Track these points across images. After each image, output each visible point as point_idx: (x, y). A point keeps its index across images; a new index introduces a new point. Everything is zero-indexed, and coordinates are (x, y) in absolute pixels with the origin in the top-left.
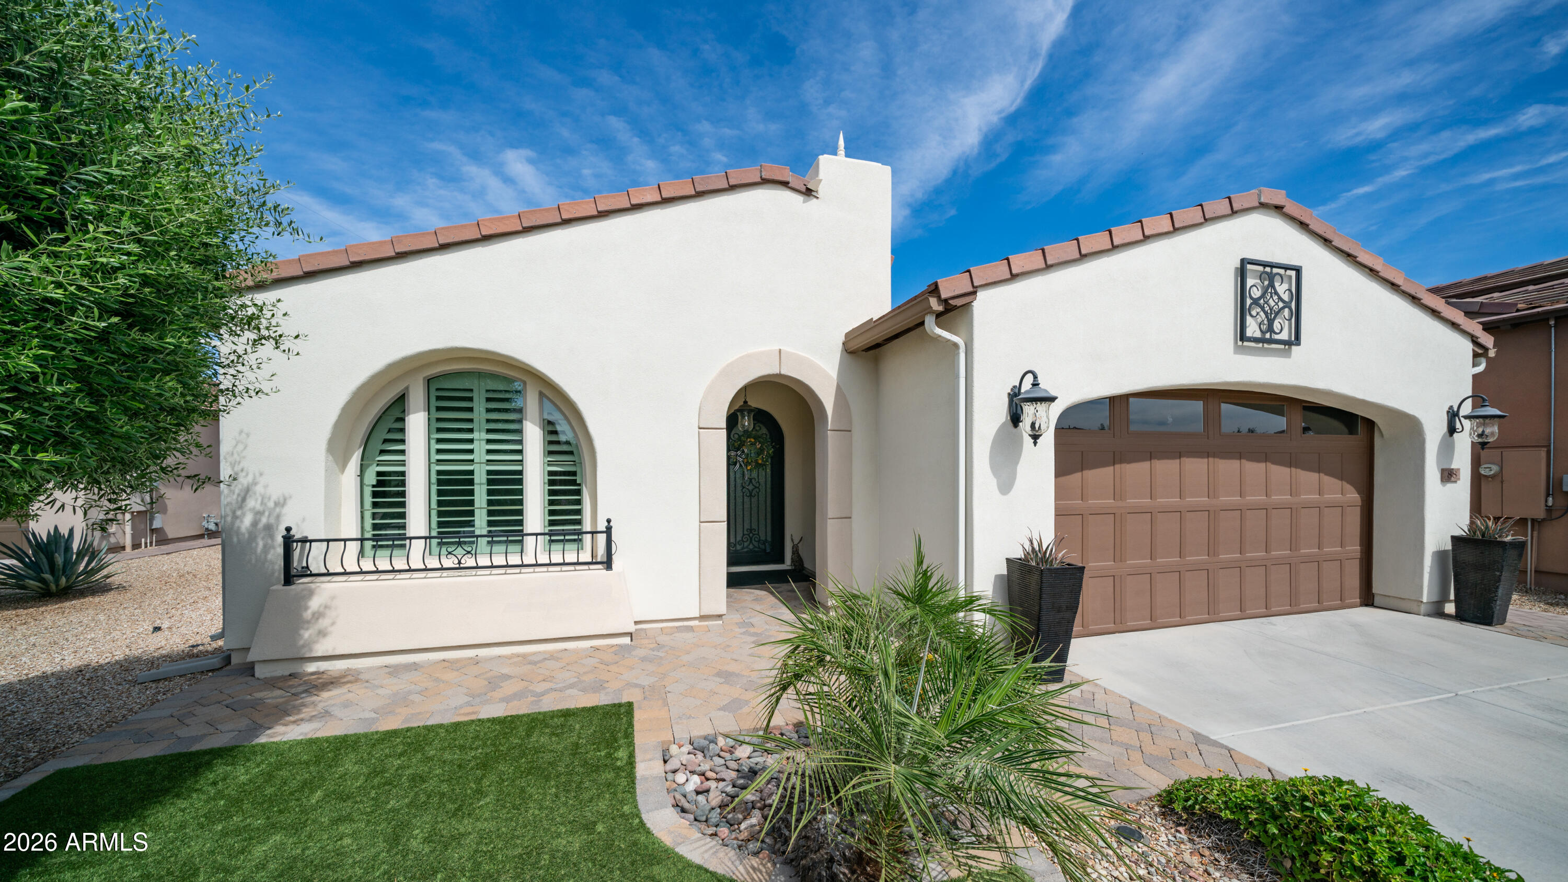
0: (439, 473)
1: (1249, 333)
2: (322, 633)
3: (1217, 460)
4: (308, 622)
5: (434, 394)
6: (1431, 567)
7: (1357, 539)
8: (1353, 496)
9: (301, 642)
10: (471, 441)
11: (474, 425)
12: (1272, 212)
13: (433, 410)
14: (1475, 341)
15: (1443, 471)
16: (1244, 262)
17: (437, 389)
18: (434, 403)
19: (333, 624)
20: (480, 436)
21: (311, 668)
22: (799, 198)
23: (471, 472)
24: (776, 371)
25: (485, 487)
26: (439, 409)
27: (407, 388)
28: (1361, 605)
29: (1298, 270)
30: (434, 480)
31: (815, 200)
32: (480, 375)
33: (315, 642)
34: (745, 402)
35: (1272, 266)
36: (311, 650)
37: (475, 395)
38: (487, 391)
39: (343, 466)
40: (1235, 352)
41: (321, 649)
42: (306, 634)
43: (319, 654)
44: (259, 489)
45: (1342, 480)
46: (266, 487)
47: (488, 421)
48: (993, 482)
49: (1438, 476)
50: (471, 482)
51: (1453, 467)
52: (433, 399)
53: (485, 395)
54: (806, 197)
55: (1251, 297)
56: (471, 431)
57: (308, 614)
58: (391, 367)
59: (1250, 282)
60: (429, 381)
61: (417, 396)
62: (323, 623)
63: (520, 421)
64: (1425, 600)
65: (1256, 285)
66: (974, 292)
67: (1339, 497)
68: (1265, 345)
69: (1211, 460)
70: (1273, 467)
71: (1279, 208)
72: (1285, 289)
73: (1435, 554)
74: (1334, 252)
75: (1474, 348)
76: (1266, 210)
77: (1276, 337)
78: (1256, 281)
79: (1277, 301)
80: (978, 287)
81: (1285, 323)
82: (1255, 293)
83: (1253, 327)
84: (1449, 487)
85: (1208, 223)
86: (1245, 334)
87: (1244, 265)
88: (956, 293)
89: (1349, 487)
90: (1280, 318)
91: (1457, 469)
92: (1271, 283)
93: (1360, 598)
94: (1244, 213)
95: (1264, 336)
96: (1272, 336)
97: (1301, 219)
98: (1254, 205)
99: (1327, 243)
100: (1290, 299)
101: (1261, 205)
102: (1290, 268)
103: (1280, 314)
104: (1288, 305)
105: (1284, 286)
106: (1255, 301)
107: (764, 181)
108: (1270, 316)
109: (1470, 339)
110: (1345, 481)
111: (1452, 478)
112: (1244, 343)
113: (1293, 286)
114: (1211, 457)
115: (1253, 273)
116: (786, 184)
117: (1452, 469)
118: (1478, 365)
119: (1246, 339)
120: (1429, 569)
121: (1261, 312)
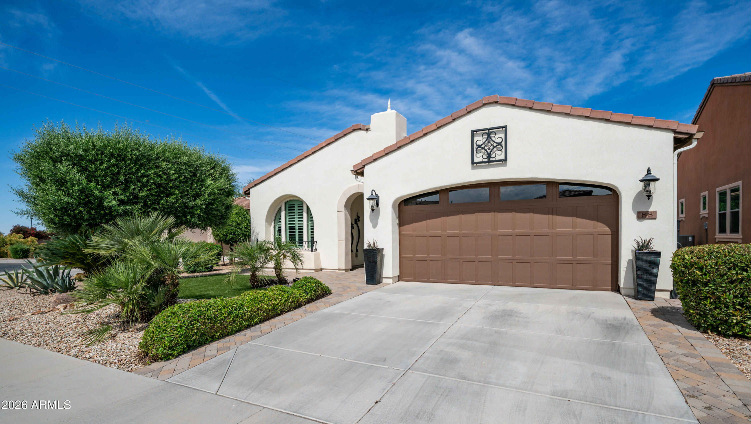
0: (289, 227)
3: (496, 213)
5: (287, 206)
6: (627, 268)
10: (295, 218)
11: (296, 214)
12: (495, 104)
13: (287, 210)
14: (675, 132)
15: (639, 213)
17: (289, 205)
20: (297, 216)
22: (365, 132)
23: (295, 227)
24: (358, 191)
25: (298, 230)
26: (289, 210)
27: (281, 205)
28: (612, 291)
29: (506, 127)
30: (288, 228)
31: (369, 131)
32: (295, 200)
35: (489, 129)
38: (296, 204)
39: (271, 226)
44: (255, 230)
45: (593, 220)
47: (299, 212)
48: (370, 225)
49: (634, 216)
50: (295, 229)
51: (650, 210)
52: (287, 208)
53: (296, 206)
55: (477, 145)
56: (295, 215)
59: (475, 139)
60: (286, 203)
61: (283, 208)
63: (302, 212)
64: (622, 286)
65: (480, 139)
66: (364, 167)
67: (590, 230)
68: (490, 163)
69: (493, 213)
70: (535, 215)
71: (496, 102)
72: (498, 137)
73: (629, 260)
74: (538, 111)
75: (676, 135)
76: (490, 105)
77: (494, 159)
78: (480, 138)
79: (493, 144)
80: (364, 165)
81: (498, 153)
82: (479, 143)
83: (479, 158)
84: (646, 223)
85: (456, 120)
86: (475, 161)
87: (474, 133)
88: (358, 168)
89: (600, 224)
90: (495, 151)
91: (654, 212)
92: (489, 138)
93: (612, 286)
94: (476, 110)
95: (487, 160)
96: (491, 159)
97: (509, 103)
98: (480, 105)
99: (531, 108)
100: (501, 141)
101: (485, 105)
102: (502, 127)
103: (495, 149)
104: (499, 144)
105: (497, 136)
106: (480, 146)
107: (354, 130)
108: (488, 151)
109: (670, 131)
110: (595, 221)
111: (647, 217)
112: (476, 165)
113: (503, 136)
114: (493, 212)
115: (479, 135)
116: (360, 129)
117: (648, 212)
118: (691, 144)
119: (475, 163)
120: (625, 269)
121: (483, 151)
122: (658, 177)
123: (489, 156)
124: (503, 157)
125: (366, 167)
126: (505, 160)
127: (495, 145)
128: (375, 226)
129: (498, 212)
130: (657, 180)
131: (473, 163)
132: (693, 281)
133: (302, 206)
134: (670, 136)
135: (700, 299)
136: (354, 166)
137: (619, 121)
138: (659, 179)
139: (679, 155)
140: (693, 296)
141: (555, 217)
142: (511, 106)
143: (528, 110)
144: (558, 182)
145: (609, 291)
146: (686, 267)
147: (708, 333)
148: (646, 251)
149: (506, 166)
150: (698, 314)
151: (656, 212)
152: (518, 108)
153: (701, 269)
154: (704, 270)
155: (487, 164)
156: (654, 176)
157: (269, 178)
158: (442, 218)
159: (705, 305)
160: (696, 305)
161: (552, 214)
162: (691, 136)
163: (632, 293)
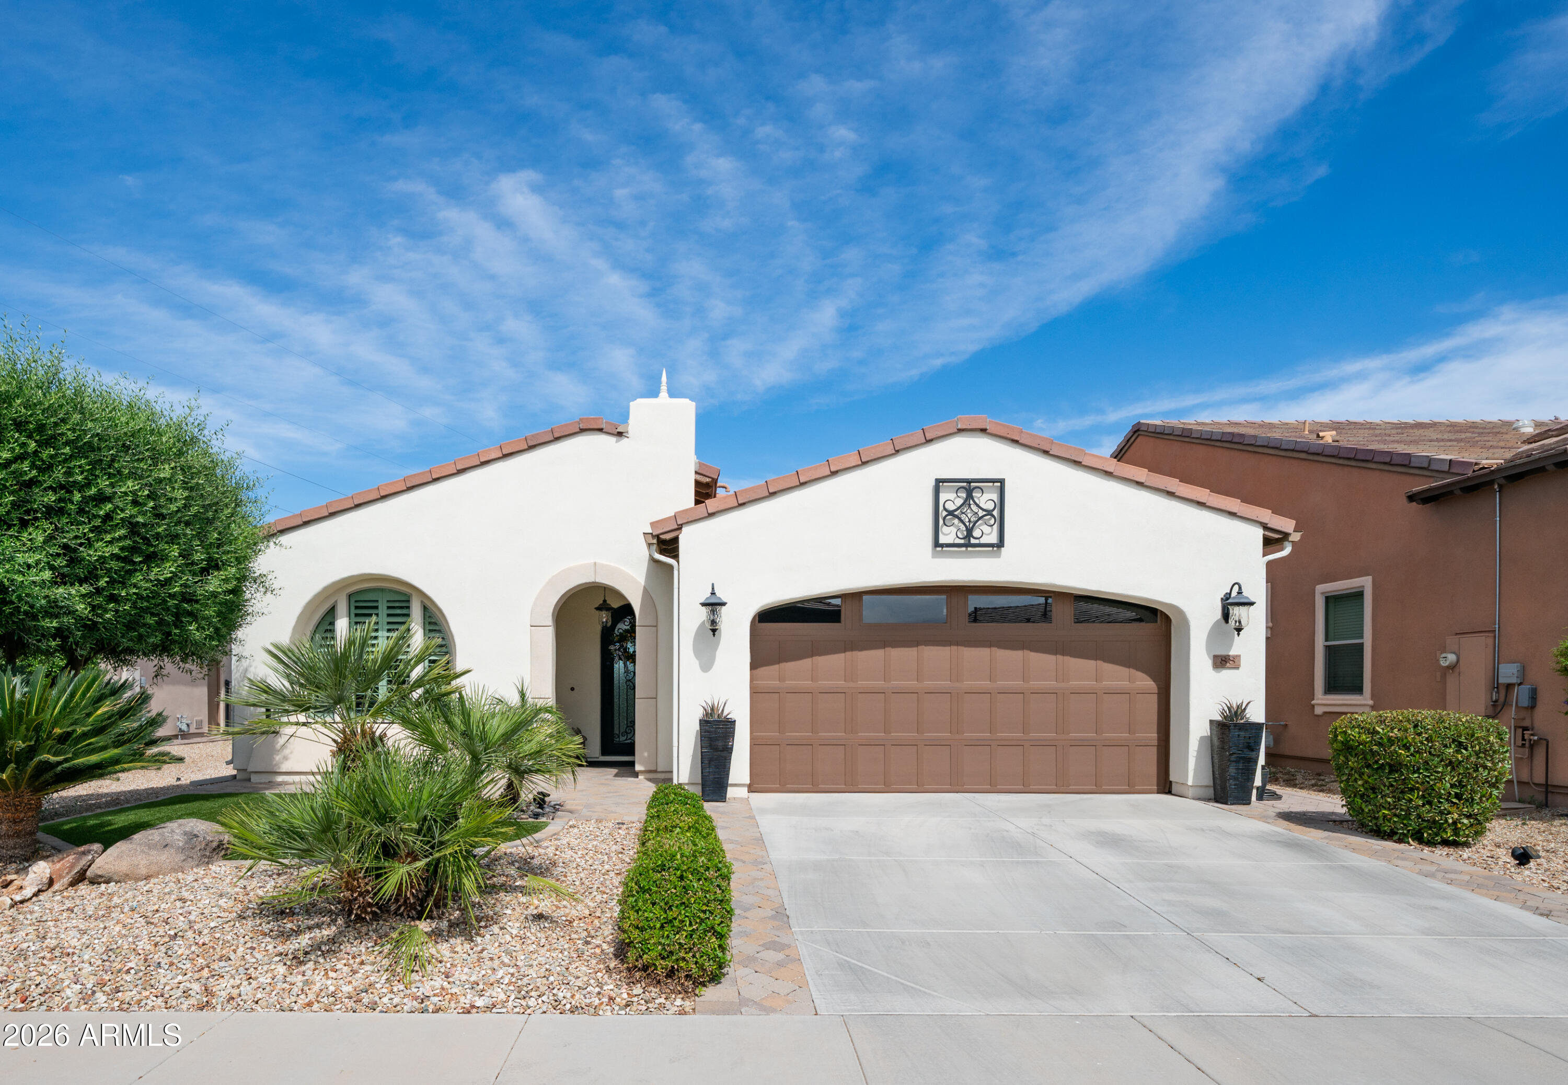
1: (943, 540)
2: (286, 758)
3: (961, 648)
4: (279, 751)
5: (353, 604)
6: (1199, 751)
7: (1154, 727)
8: (1146, 683)
9: (274, 763)
12: (980, 434)
13: (353, 615)
14: (1265, 527)
15: (1215, 657)
16: (939, 482)
17: (356, 601)
18: (353, 611)
19: (291, 753)
21: (280, 779)
22: (613, 439)
24: (593, 580)
26: (356, 615)
27: (336, 602)
28: (1158, 793)
29: (1002, 482)
31: (626, 439)
32: (382, 590)
33: (282, 763)
34: (605, 601)
35: (969, 482)
36: (279, 768)
37: (380, 604)
38: (388, 601)
40: (933, 557)
41: (285, 767)
42: (277, 758)
43: (284, 771)
45: (1129, 667)
46: (256, 668)
47: (388, 623)
49: (1209, 663)
51: (1232, 653)
52: (353, 608)
53: (386, 605)
54: (619, 438)
55: (945, 509)
57: (278, 746)
58: (326, 589)
59: (943, 497)
60: (350, 596)
61: (342, 608)
62: (286, 752)
64: (1190, 783)
65: (951, 499)
66: (680, 528)
67: (1125, 684)
68: (969, 549)
69: (954, 648)
70: (1033, 655)
71: (983, 430)
72: (986, 499)
73: (1202, 738)
74: (1057, 460)
75: (1266, 533)
76: (969, 433)
77: (977, 541)
78: (952, 496)
79: (976, 511)
80: (682, 525)
81: (986, 529)
82: (951, 506)
83: (949, 535)
84: (1226, 673)
85: (900, 452)
86: (941, 542)
87: (939, 483)
88: (665, 530)
89: (1140, 675)
90: (981, 525)
91: (1237, 656)
92: (970, 496)
93: (1158, 785)
94: (941, 440)
95: (962, 541)
96: (973, 541)
97: (1008, 436)
98: (952, 431)
99: (1046, 452)
100: (992, 508)
101: (960, 431)
102: (993, 481)
103: (980, 522)
104: (989, 513)
105: (987, 496)
106: (951, 513)
107: (582, 431)
108: (968, 524)
109: (1258, 525)
110: (1134, 668)
111: (1228, 664)
112: (940, 549)
113: (995, 497)
114: (954, 645)
115: (949, 490)
116: (601, 430)
117: (1229, 656)
118: (1282, 549)
119: (942, 546)
120: (1195, 754)
121: (956, 521)
122: (1253, 600)
123: (970, 532)
124: (993, 538)
125: (685, 529)
126: (1001, 544)
127: (981, 513)
128: (707, 665)
129: (965, 646)
130: (1252, 604)
131: (937, 544)
132: (1391, 766)
133: (408, 607)
134: (1259, 533)
135: (1402, 792)
136: (653, 524)
137: (1187, 497)
138: (1254, 603)
139: (1269, 565)
140: (1388, 789)
141: (1068, 659)
142: (1009, 443)
143: (1041, 454)
144: (1072, 594)
145: (1154, 793)
146: (1380, 744)
147: (1409, 843)
148: (1242, 721)
149: (999, 557)
150: (1395, 815)
151: (1240, 656)
152: (1023, 448)
153: (1407, 748)
154: (1412, 749)
155: (964, 549)
156: (1247, 598)
157: (306, 523)
158: (848, 654)
159: (1410, 800)
160: (1394, 802)
161: (1063, 654)
162: (1286, 536)
163: (1210, 792)
